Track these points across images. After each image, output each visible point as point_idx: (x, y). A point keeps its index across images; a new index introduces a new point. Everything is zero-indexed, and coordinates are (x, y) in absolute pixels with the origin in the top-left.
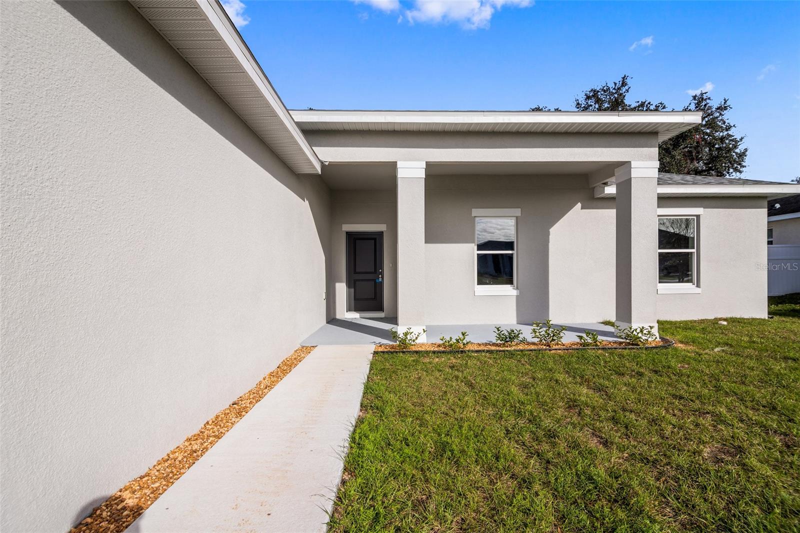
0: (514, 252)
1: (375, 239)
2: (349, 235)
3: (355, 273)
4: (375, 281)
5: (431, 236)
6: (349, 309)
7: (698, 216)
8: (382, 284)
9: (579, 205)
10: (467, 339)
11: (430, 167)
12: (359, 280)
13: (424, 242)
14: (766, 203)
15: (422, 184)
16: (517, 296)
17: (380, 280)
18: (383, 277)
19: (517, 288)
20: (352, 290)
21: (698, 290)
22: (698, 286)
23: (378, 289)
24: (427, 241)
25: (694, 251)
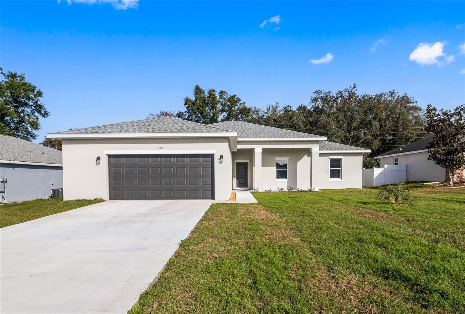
0: (287, 169)
1: (245, 165)
2: (237, 163)
3: (239, 175)
4: (245, 178)
5: (264, 165)
6: (237, 187)
7: (342, 159)
8: (247, 179)
9: (306, 155)
10: (271, 190)
11: (263, 150)
12: (240, 178)
13: (261, 166)
14: (362, 155)
15: (261, 153)
16: (288, 182)
17: (247, 177)
18: (248, 177)
19: (288, 180)
20: (238, 181)
21: (341, 180)
22: (342, 179)
23: (246, 180)
24: (262, 166)
25: (341, 169)
